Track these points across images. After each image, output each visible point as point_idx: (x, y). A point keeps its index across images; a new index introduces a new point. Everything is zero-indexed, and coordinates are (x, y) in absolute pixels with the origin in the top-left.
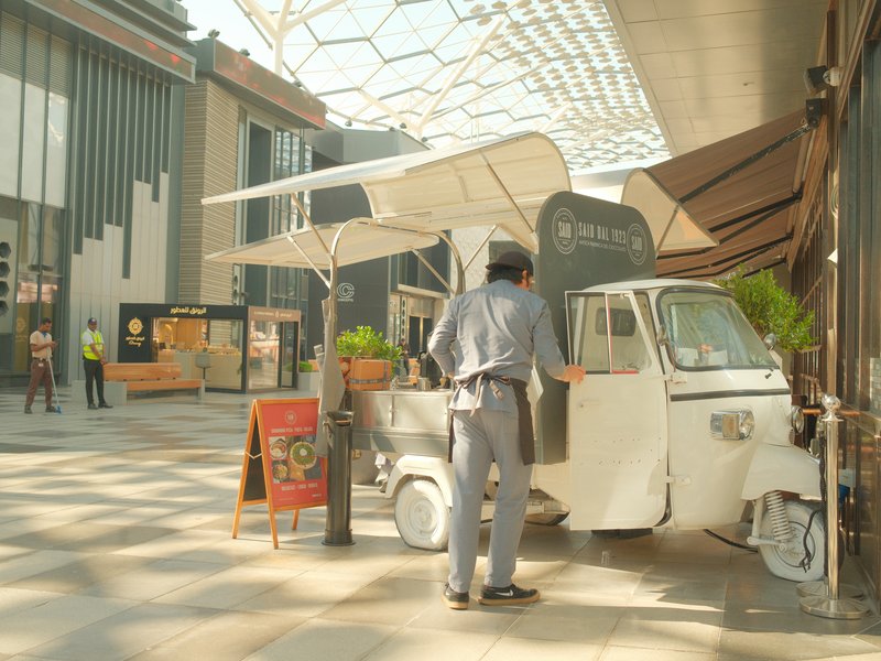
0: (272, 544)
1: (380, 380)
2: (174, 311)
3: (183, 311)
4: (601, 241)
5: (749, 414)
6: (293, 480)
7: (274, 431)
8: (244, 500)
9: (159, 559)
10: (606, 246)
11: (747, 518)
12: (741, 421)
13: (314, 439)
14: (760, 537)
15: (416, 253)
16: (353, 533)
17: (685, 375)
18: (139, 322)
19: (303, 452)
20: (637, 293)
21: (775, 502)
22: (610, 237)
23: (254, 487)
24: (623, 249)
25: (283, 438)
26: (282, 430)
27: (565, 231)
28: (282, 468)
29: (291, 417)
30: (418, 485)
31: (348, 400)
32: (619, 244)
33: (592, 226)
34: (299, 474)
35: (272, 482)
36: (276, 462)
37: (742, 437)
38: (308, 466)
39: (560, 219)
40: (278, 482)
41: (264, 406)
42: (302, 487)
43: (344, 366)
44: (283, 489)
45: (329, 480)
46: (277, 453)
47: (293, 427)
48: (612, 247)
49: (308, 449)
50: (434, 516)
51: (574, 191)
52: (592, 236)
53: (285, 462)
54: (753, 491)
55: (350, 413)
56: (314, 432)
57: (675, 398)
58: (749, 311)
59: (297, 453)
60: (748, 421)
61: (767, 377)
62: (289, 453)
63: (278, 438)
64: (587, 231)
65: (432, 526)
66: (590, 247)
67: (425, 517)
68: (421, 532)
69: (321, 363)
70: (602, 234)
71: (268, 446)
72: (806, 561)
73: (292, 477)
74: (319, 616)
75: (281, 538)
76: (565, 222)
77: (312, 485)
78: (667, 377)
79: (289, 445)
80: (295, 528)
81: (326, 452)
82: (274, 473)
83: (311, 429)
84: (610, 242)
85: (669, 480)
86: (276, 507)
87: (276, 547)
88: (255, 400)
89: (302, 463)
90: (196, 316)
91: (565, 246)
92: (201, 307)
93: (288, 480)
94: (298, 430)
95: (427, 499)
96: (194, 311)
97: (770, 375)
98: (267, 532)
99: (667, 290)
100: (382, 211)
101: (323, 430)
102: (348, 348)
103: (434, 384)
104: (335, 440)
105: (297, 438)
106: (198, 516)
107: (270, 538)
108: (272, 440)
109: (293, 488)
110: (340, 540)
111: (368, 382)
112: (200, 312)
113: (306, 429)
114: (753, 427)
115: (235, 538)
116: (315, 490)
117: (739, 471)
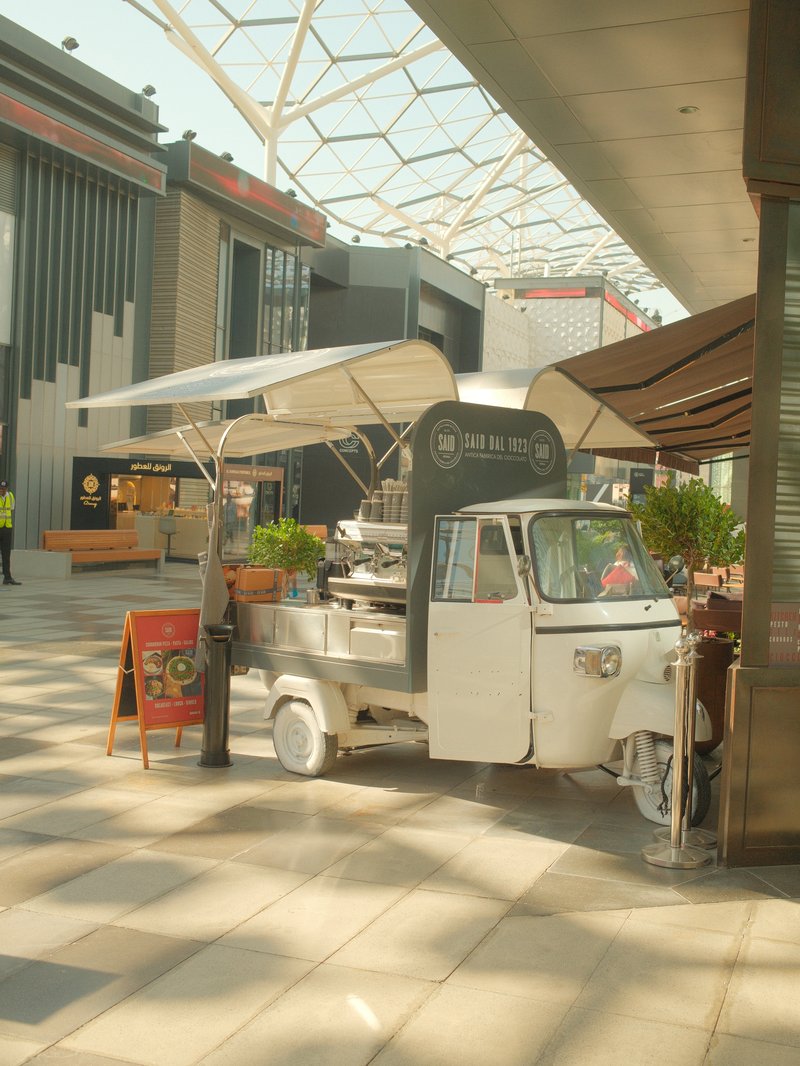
0: (142, 763)
1: (269, 591)
2: (135, 467)
3: (145, 467)
4: (494, 452)
5: (617, 650)
6: (168, 697)
7: (149, 645)
8: (119, 716)
9: (20, 777)
10: (500, 457)
11: (618, 754)
12: (604, 657)
13: (194, 653)
14: (631, 777)
15: (330, 445)
16: (231, 752)
17: (550, 607)
18: (94, 478)
19: (181, 667)
20: (513, 516)
21: (644, 743)
22: (506, 445)
23: (127, 703)
24: (523, 459)
25: (159, 652)
26: (159, 644)
27: (447, 444)
28: (157, 685)
29: (169, 630)
30: (295, 707)
31: (233, 612)
32: (517, 453)
33: (482, 436)
34: (175, 690)
35: (144, 698)
36: (150, 678)
37: (604, 676)
38: (186, 682)
39: (442, 431)
40: (152, 699)
41: (138, 619)
42: (178, 704)
43: (231, 575)
44: (157, 706)
45: (206, 697)
46: (151, 669)
47: (171, 640)
48: (509, 458)
49: (188, 664)
50: (309, 741)
51: (463, 399)
52: (482, 447)
53: (160, 678)
54: (619, 731)
55: (229, 627)
56: (195, 645)
57: (541, 631)
58: (677, 523)
59: (174, 668)
60: (614, 657)
61: (647, 609)
62: (164, 668)
63: (153, 652)
64: (477, 442)
65: (308, 750)
66: (479, 459)
67: (301, 742)
68: (298, 756)
69: (204, 572)
70: (496, 443)
71: (141, 661)
72: (663, 806)
73: (167, 693)
74: (148, 847)
75: (152, 756)
76: (448, 434)
77: (190, 702)
78: (532, 608)
79: (166, 660)
80: (178, 745)
81: (203, 668)
82: (147, 689)
83: (191, 642)
84: (507, 452)
85: (531, 715)
86: (148, 724)
87: (146, 767)
88: (128, 612)
89: (179, 679)
90: (160, 474)
91: (446, 460)
92: (165, 463)
93: (162, 697)
94: (176, 643)
95: (303, 722)
96: (157, 468)
97: (650, 607)
98: (139, 750)
99: (541, 515)
100: (277, 408)
101: (200, 645)
102: (268, 541)
103: (325, 597)
104: (211, 656)
105: (175, 652)
106: (83, 728)
107: (140, 756)
108: (146, 654)
109: (167, 705)
110: (217, 761)
111: (255, 593)
112: (164, 469)
113: (186, 643)
114: (619, 664)
115: (109, 754)
116: (193, 708)
117: (607, 710)
